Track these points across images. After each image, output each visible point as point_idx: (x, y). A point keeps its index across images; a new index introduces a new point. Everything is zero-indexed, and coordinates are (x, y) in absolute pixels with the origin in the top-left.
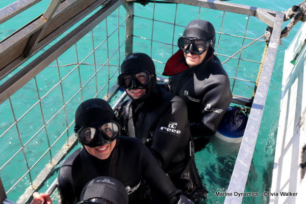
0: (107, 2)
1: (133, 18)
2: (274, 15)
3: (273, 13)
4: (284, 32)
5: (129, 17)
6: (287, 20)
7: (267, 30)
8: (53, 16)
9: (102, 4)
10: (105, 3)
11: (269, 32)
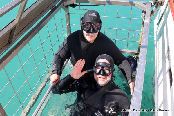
0: (53, 8)
1: (69, 15)
2: (145, 4)
3: (145, 3)
4: (152, 13)
5: (67, 14)
6: (153, 6)
7: (143, 12)
8: (21, 19)
9: (51, 9)
10: (52, 8)
11: (144, 13)
